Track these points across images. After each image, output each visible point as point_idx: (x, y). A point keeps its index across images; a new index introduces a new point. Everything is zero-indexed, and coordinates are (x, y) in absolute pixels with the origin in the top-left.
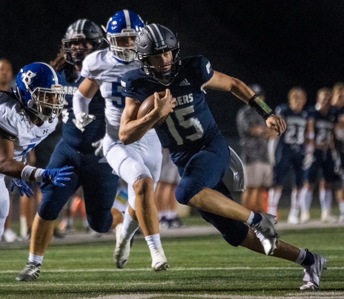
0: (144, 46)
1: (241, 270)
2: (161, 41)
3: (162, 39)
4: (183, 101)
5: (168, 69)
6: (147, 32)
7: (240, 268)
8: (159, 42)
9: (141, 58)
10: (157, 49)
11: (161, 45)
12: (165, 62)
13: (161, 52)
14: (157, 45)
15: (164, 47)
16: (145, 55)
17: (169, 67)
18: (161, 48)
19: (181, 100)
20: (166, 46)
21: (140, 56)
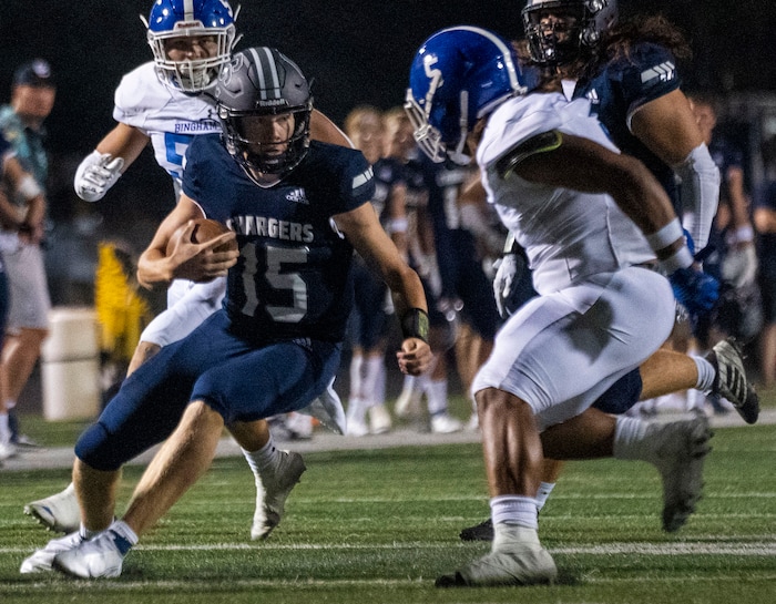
0: (236, 92)
1: (227, 552)
2: (273, 88)
3: (276, 84)
4: (288, 233)
5: (280, 153)
6: (247, 63)
7: (225, 546)
8: (270, 88)
9: (224, 117)
10: (262, 104)
11: (271, 97)
12: (277, 134)
13: (268, 111)
14: (263, 95)
15: (278, 103)
16: (232, 112)
17: (281, 148)
18: (270, 103)
19: (286, 230)
20: (282, 101)
21: (223, 110)
